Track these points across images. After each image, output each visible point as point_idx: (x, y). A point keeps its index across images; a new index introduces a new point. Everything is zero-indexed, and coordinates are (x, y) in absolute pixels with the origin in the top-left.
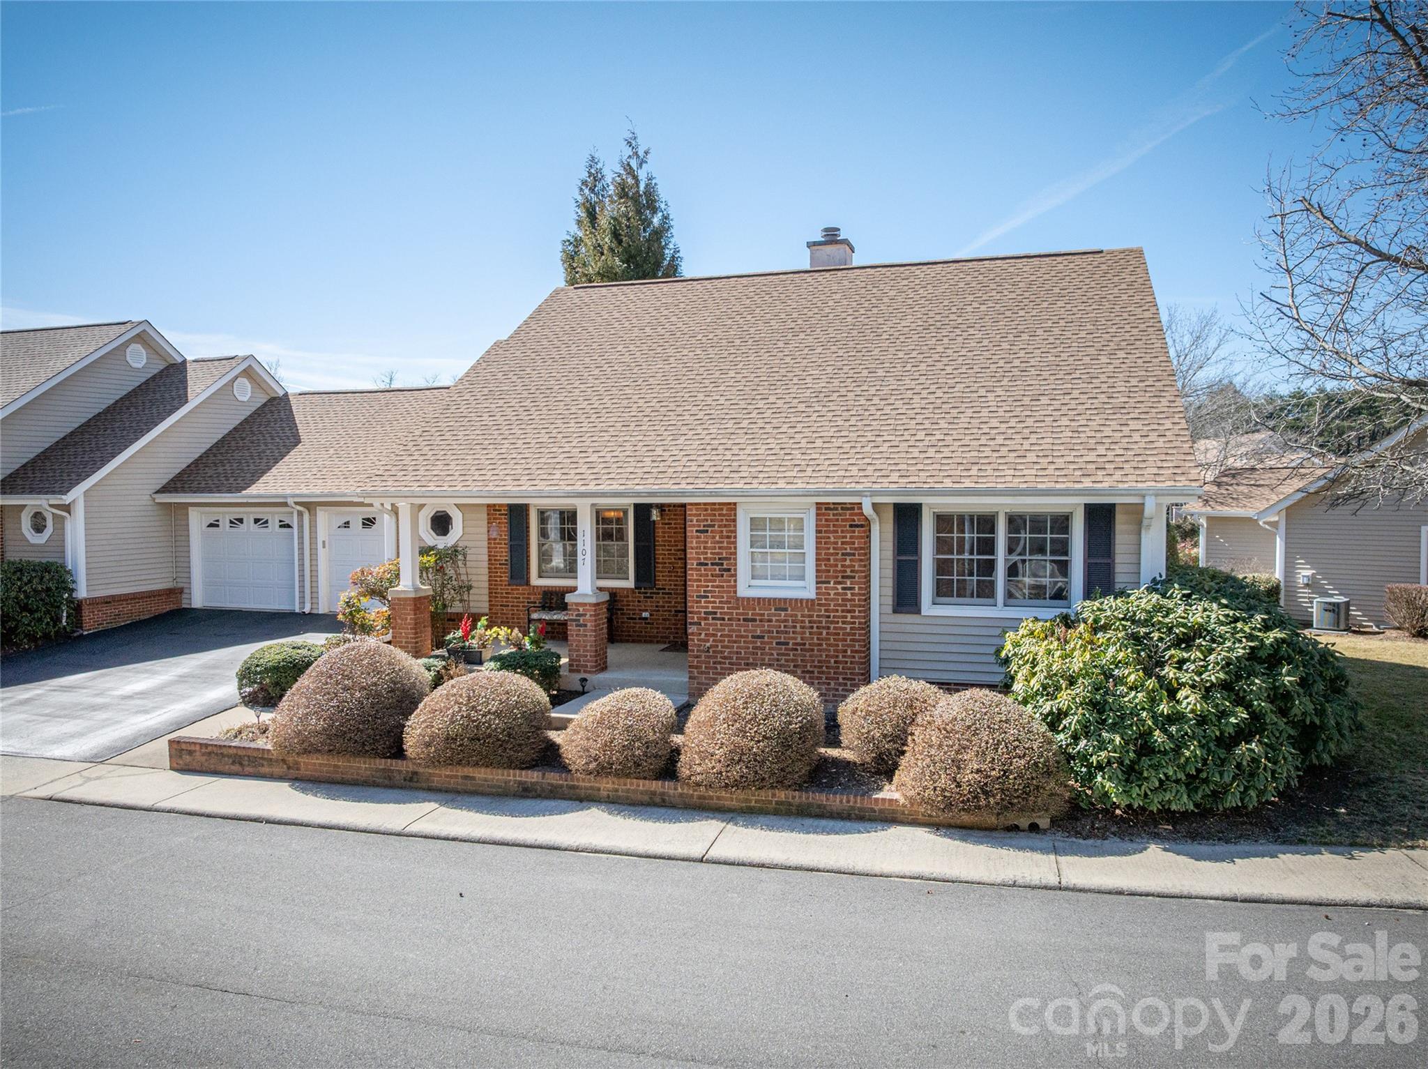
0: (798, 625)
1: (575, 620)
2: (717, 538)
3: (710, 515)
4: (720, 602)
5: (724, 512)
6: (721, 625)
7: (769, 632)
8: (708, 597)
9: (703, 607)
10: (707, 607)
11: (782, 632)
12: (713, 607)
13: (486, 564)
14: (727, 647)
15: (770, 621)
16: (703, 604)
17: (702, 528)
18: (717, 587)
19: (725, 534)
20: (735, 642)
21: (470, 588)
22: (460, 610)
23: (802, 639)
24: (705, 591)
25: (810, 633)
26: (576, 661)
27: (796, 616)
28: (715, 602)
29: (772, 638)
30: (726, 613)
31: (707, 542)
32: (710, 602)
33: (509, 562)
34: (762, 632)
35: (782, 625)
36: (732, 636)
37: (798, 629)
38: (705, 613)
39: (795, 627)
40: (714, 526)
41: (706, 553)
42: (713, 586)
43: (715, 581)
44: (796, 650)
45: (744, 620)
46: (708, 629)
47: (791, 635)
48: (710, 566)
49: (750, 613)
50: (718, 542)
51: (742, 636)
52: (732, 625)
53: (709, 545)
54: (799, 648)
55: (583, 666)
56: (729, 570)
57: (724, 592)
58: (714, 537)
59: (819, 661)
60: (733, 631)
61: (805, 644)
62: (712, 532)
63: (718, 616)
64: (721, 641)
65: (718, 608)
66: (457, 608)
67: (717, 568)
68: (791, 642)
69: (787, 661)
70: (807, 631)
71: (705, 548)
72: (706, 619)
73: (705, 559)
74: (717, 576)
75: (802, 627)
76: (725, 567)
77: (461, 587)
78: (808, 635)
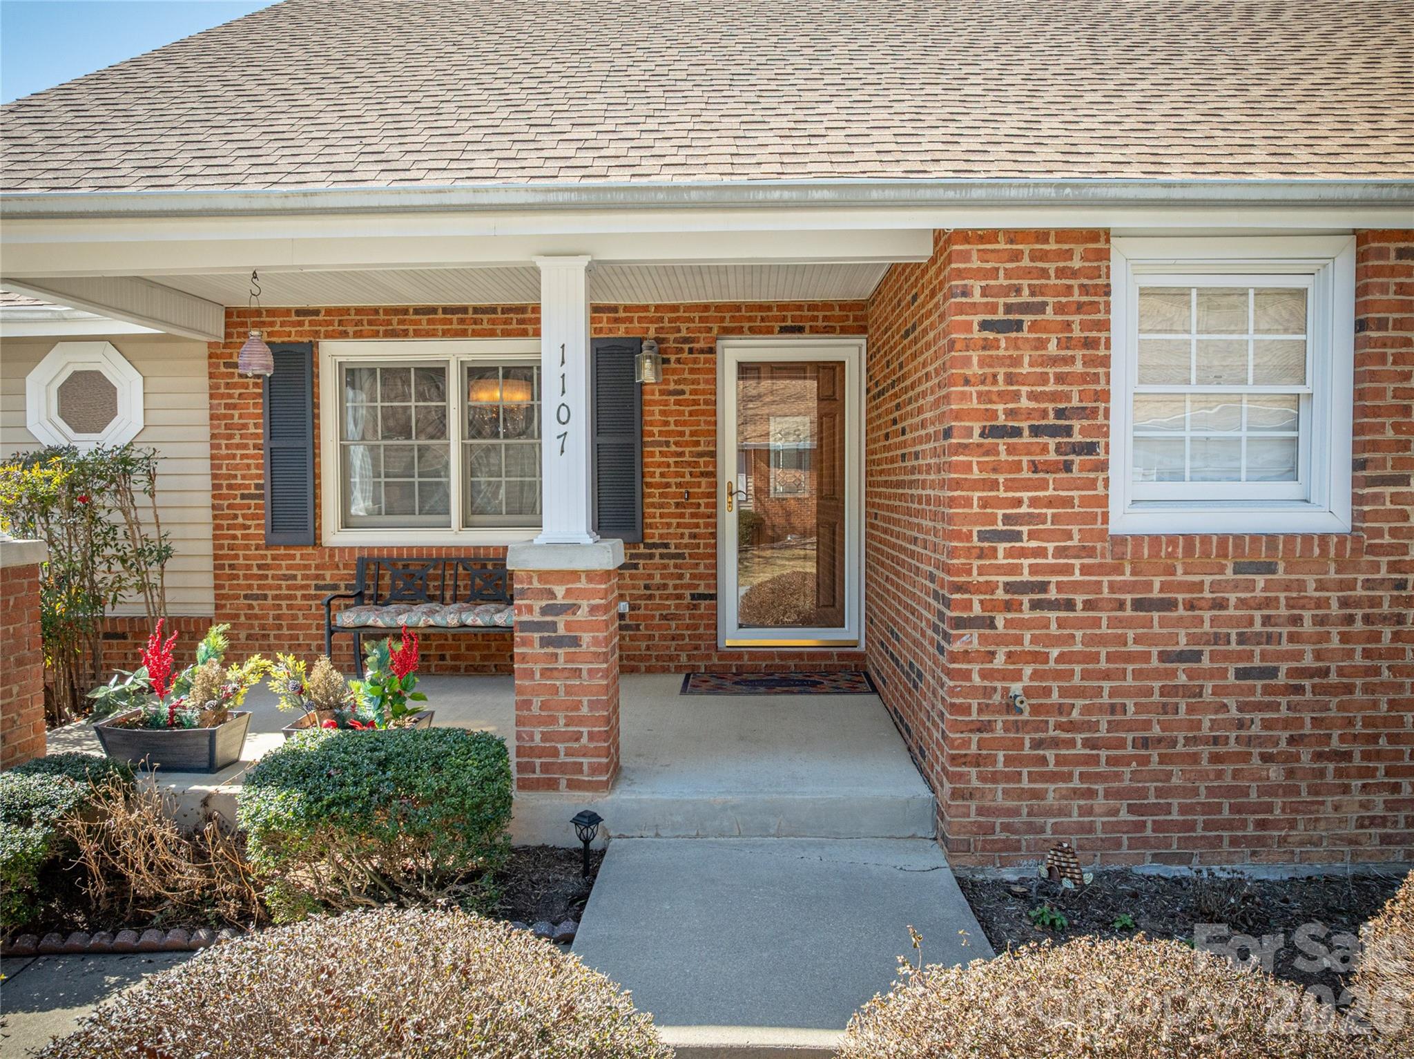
0: (1307, 615)
1: (538, 626)
2: (1052, 348)
3: (1028, 273)
4: (1060, 552)
5: (1076, 264)
6: (1061, 624)
7: (1216, 639)
8: (1017, 536)
9: (999, 570)
10: (1016, 569)
11: (1258, 639)
12: (1034, 570)
13: (206, 499)
14: (1080, 692)
15: (1221, 605)
16: (1001, 560)
17: (1000, 316)
18: (1050, 503)
19: (1077, 333)
20: (1107, 675)
21: (164, 555)
22: (141, 611)
23: (1318, 656)
24: (1007, 519)
25: (1345, 638)
26: (542, 753)
27: (1301, 586)
28: (1041, 552)
29: (1226, 656)
30: (1076, 586)
31: (1017, 362)
32: (1023, 553)
33: (267, 491)
34: (1192, 638)
35: (1257, 615)
36: (1095, 658)
37: (1308, 627)
38: (1009, 587)
39: (1296, 620)
40: (1040, 309)
41: (1016, 396)
42: (1034, 502)
43: (1043, 485)
44: (1299, 690)
45: (1138, 605)
46: (1019, 640)
47: (1285, 646)
48: (1026, 438)
49: (1157, 581)
50: (1054, 361)
51: (1129, 657)
52: (1096, 623)
53: (1025, 369)
54: (1307, 683)
55: (563, 768)
56: (1090, 448)
57: (1073, 519)
58: (1041, 344)
59: (1368, 722)
60: (1102, 640)
61: (1325, 672)
62: (1034, 326)
63: (1053, 594)
64: (1058, 675)
65: (1054, 570)
66: (131, 604)
67: (1052, 442)
68: (1284, 667)
69: (1267, 725)
70: (1334, 631)
71: (1010, 379)
72: (1008, 606)
73: (1010, 413)
74: (1051, 468)
75: (1320, 621)
76: (1077, 438)
77: (141, 553)
78: (1335, 643)
